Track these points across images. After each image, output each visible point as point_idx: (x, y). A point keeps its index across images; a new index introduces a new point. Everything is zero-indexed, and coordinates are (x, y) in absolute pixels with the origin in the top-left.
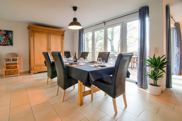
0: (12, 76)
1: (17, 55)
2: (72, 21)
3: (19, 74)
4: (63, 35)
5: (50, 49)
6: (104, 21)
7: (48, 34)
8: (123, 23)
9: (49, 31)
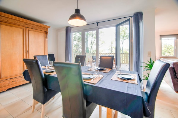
2: (73, 13)
4: (46, 33)
5: (28, 52)
6: (97, 21)
9: (27, 25)
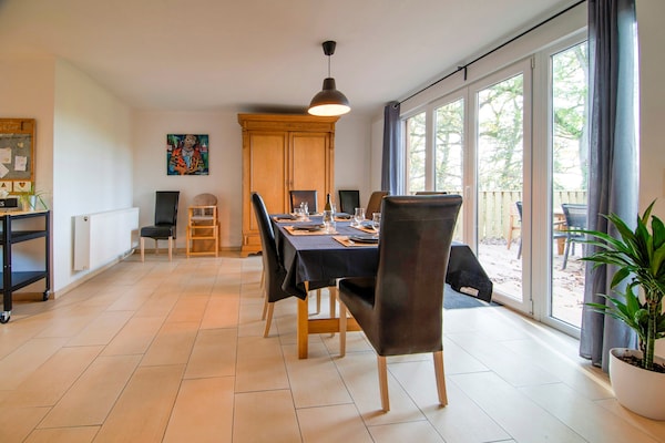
0: (204, 256)
1: (214, 200)
3: (217, 253)
4: (330, 134)
6: (460, 62)
7: (286, 133)
8: (532, 58)
9: (290, 126)
